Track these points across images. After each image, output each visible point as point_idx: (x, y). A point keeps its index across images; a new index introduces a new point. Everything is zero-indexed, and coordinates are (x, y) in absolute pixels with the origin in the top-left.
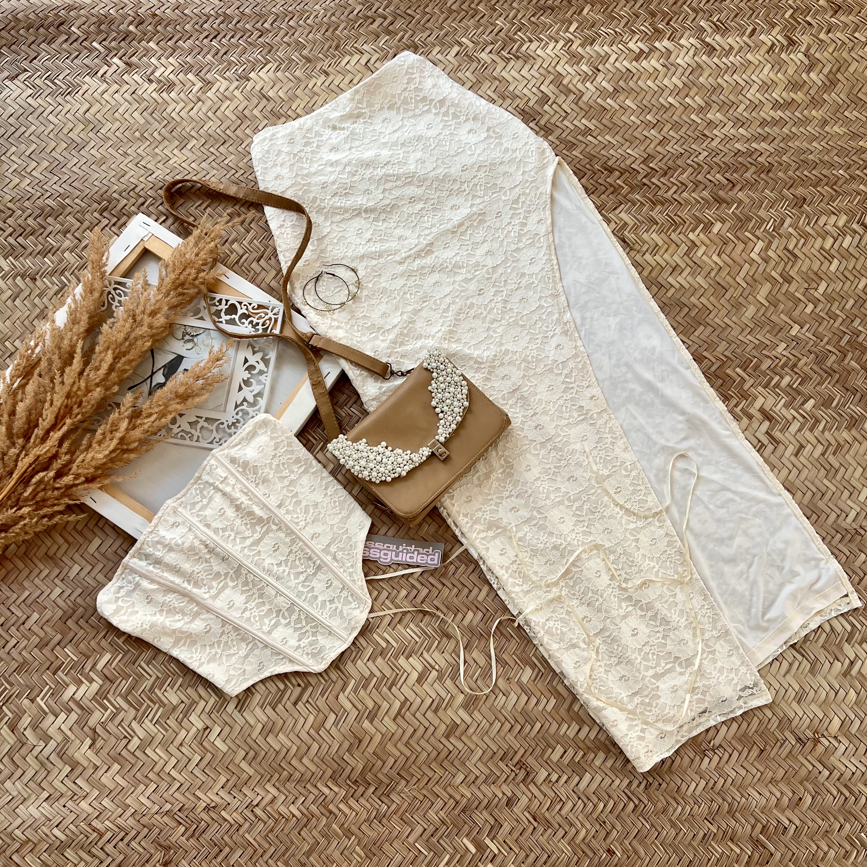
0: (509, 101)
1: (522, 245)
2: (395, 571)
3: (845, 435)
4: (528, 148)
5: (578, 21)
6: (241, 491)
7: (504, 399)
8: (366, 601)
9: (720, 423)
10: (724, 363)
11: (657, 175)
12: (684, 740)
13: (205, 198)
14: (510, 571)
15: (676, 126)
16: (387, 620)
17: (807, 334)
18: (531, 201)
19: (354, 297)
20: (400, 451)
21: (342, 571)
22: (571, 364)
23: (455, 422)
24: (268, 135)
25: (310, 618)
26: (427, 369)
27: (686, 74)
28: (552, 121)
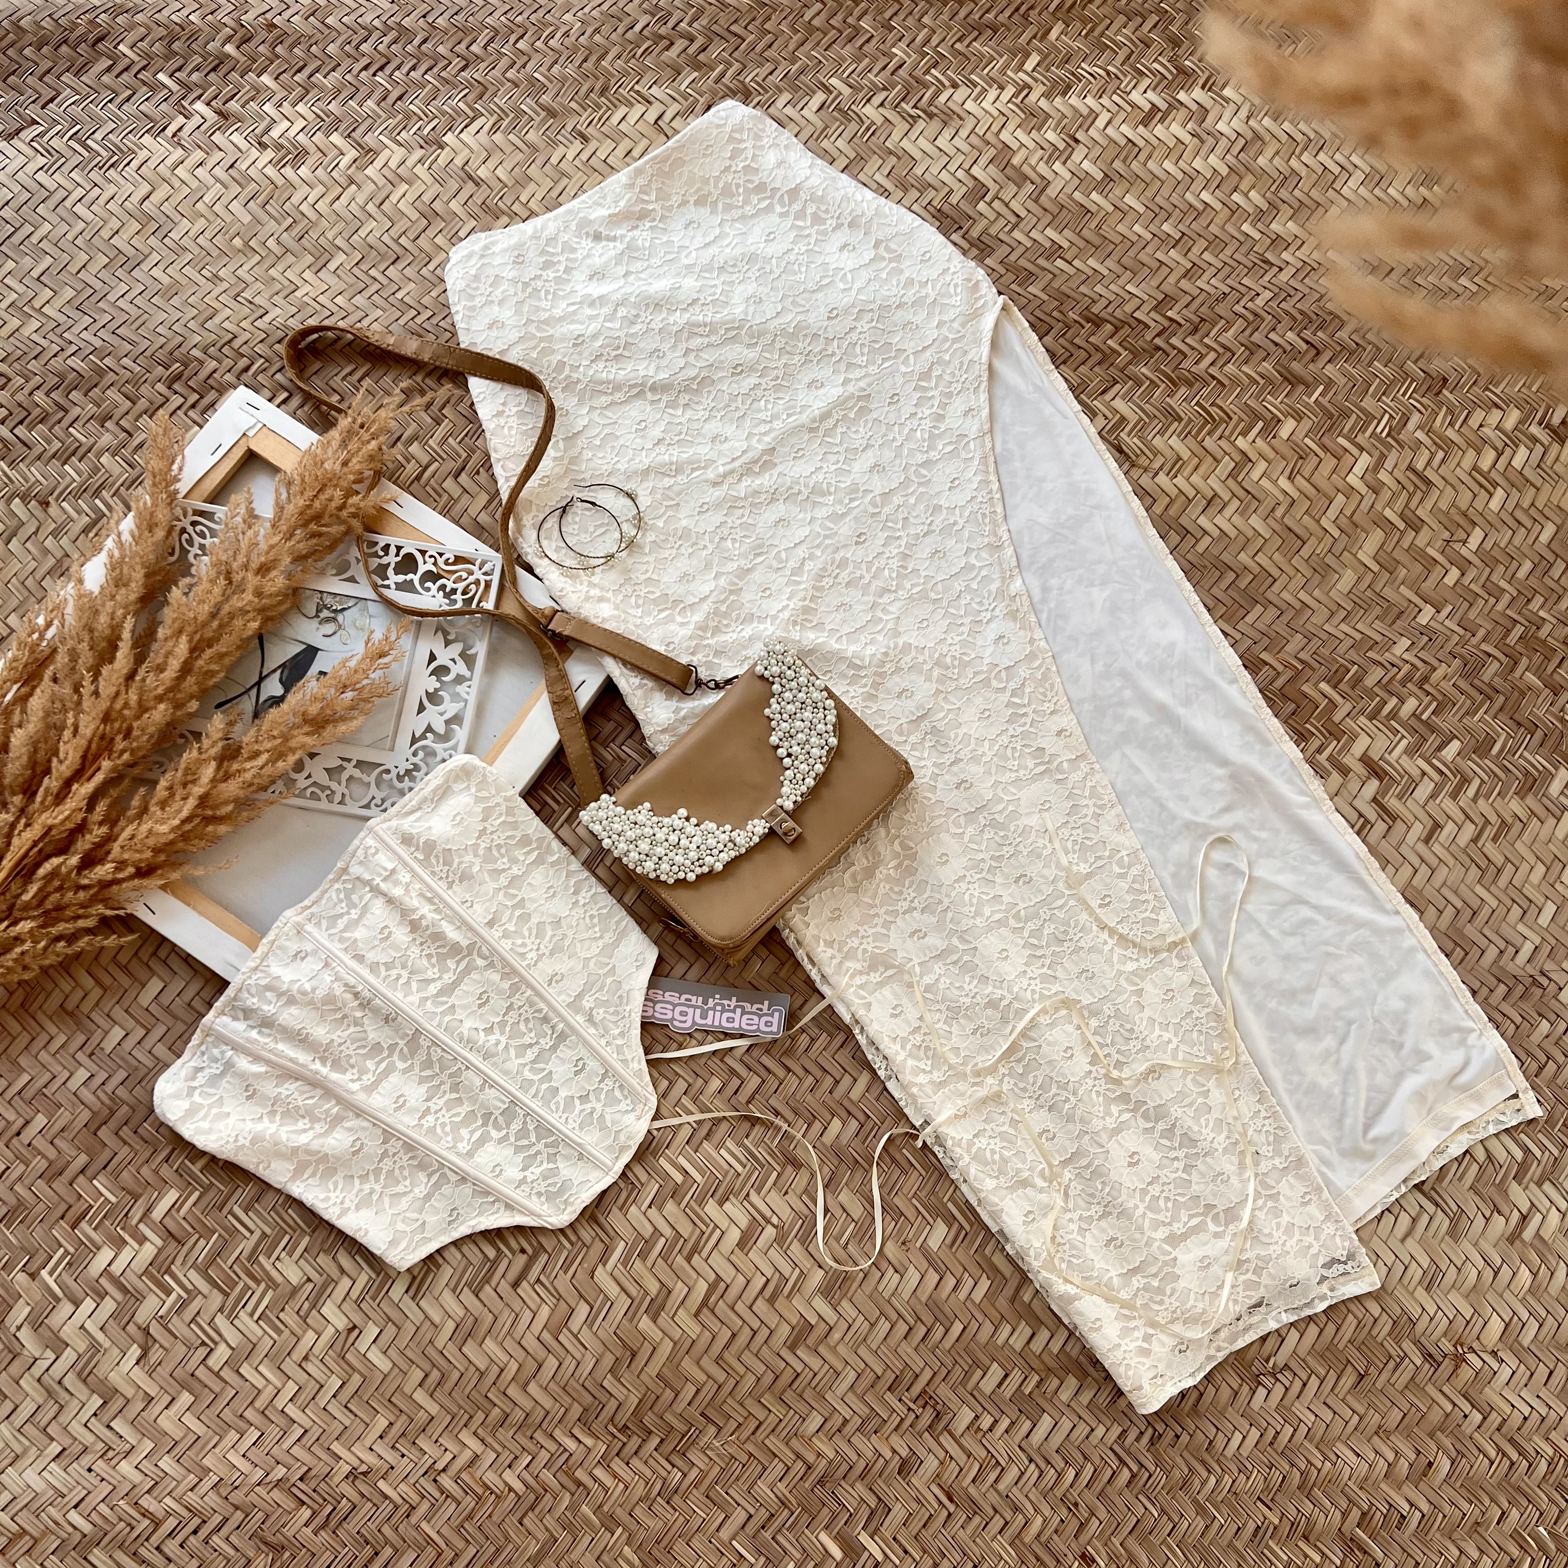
0: (914, 194)
1: (934, 455)
2: (701, 1044)
3: (1515, 805)
4: (948, 279)
5: (1040, 51)
6: (421, 895)
7: (901, 734)
8: (647, 1099)
9: (1290, 781)
10: (1299, 673)
11: (1181, 333)
12: (1221, 1356)
13: (360, 360)
14: (909, 1047)
15: (1216, 244)
16: (685, 1133)
17: (1447, 622)
18: (953, 374)
19: (631, 543)
20: (712, 826)
21: (603, 1042)
22: (1023, 672)
23: (812, 774)
24: (477, 247)
25: (544, 1130)
26: (762, 677)
27: (1235, 151)
28: (993, 231)
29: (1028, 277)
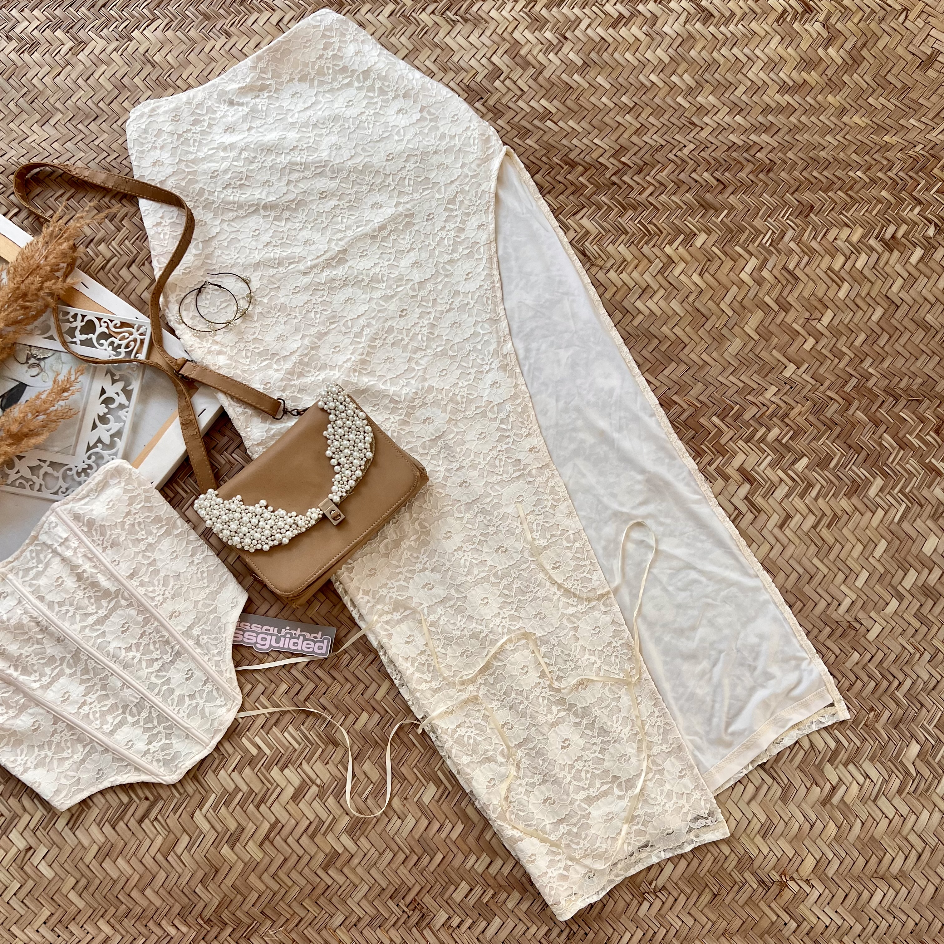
0: (451, 74)
1: (456, 256)
2: (275, 660)
3: (844, 503)
4: (469, 134)
6: (85, 556)
7: (424, 448)
8: (235, 698)
9: (688, 484)
10: (698, 410)
11: (630, 172)
12: (618, 880)
13: (68, 187)
14: (416, 664)
15: (658, 111)
16: (261, 720)
17: (804, 376)
18: (471, 200)
19: (244, 314)
20: (281, 512)
21: (206, 658)
22: (508, 407)
23: (354, 477)
24: (146, 110)
25: (163, 718)
26: (323, 409)
27: (675, 46)
28: (504, 101)
29: (525, 133)
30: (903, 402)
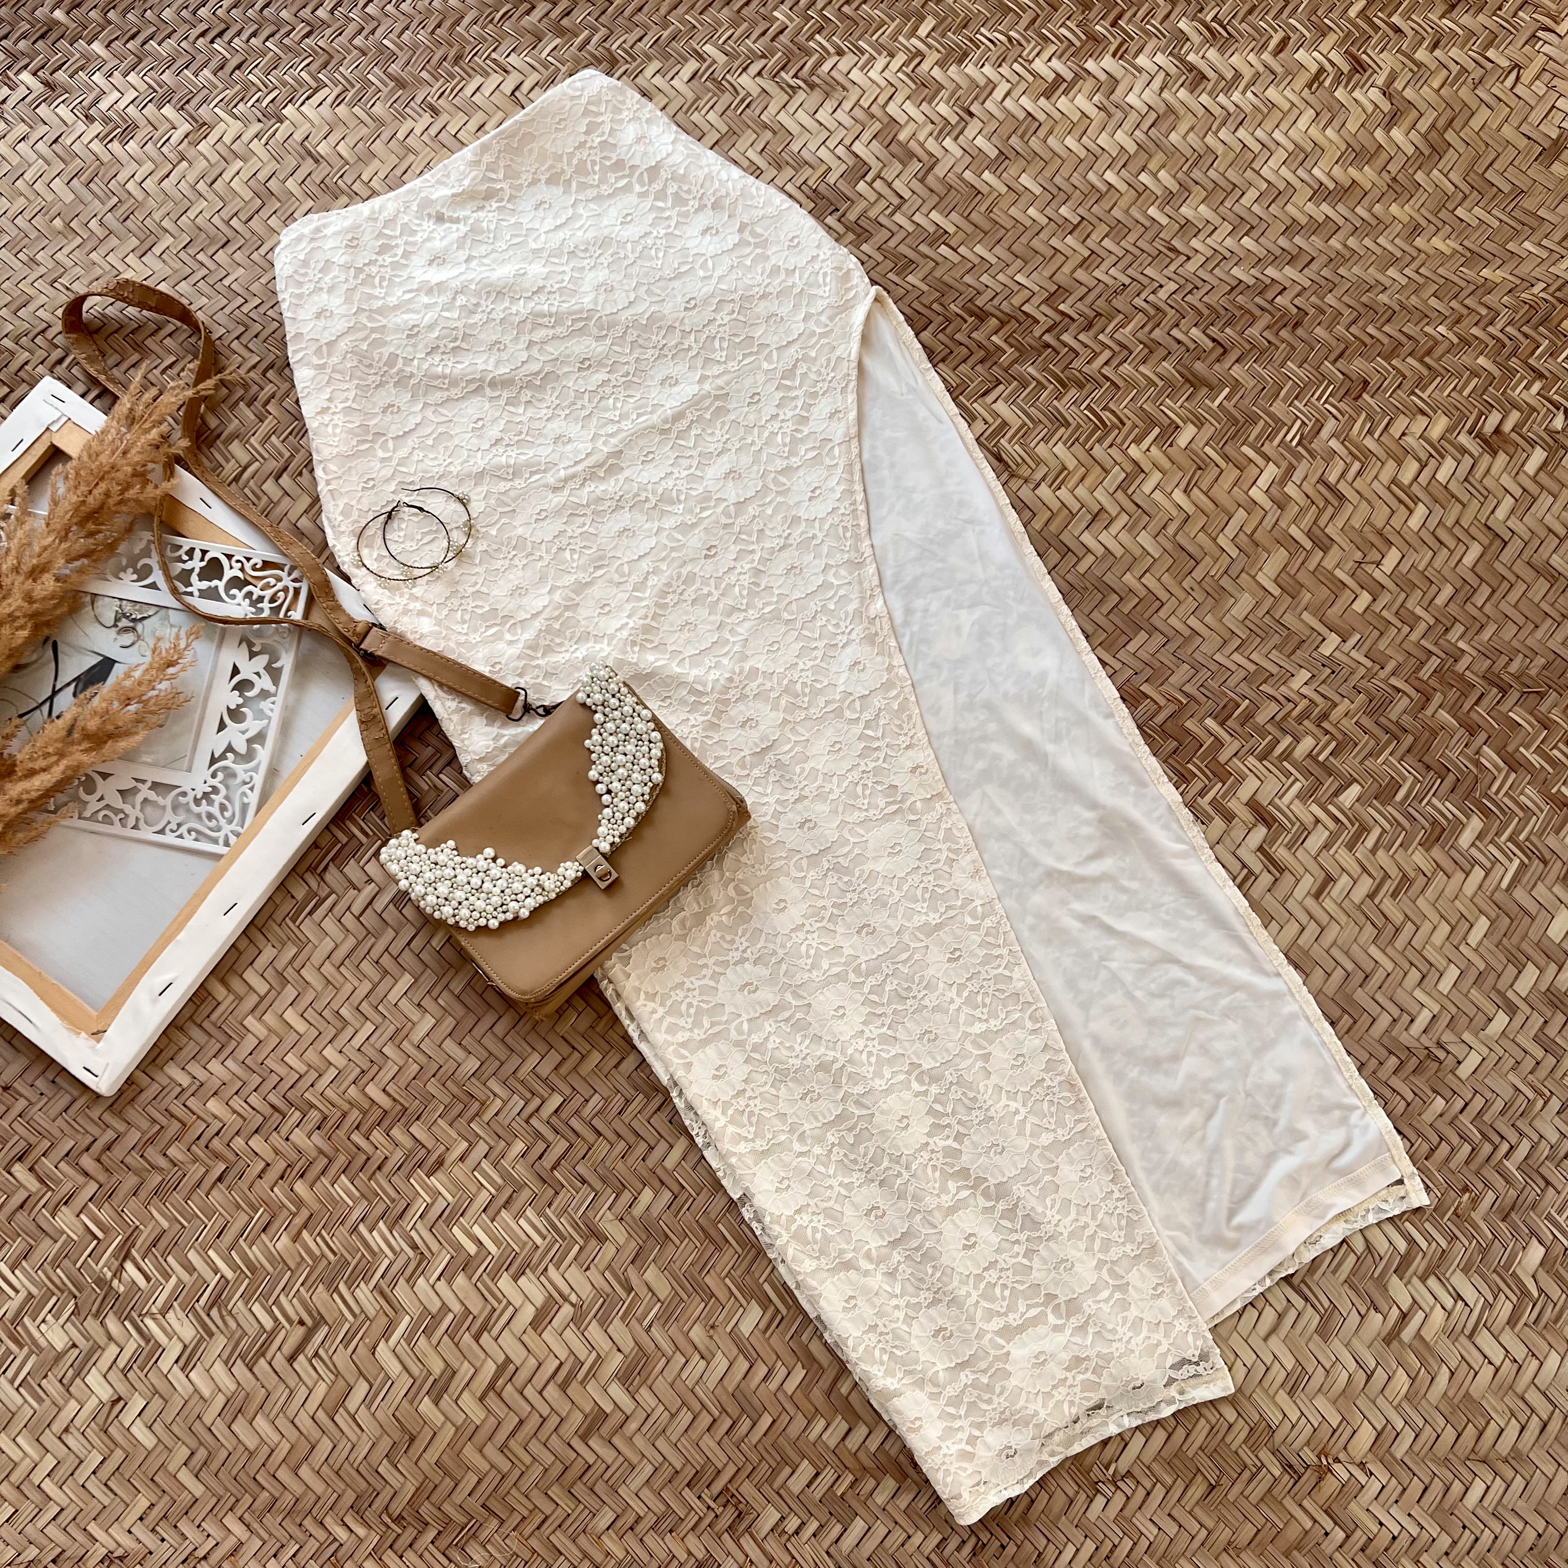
0: (789, 172)
1: (795, 461)
3: (1419, 858)
4: (817, 267)
5: (935, 15)
7: (743, 766)
9: (1166, 827)
10: (1183, 707)
11: (1073, 327)
12: (1054, 1461)
14: (730, 1112)
15: (1118, 230)
16: (482, 1200)
17: (1354, 654)
18: (819, 373)
19: (459, 553)
20: (518, 867)
22: (877, 702)
23: (633, 813)
24: (307, 231)
26: (584, 705)
27: (1145, 126)
28: (872, 214)
29: (905, 265)
30: (1514, 696)
